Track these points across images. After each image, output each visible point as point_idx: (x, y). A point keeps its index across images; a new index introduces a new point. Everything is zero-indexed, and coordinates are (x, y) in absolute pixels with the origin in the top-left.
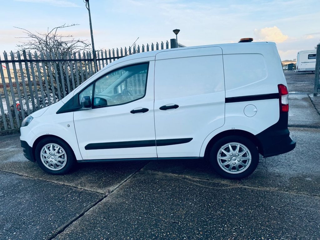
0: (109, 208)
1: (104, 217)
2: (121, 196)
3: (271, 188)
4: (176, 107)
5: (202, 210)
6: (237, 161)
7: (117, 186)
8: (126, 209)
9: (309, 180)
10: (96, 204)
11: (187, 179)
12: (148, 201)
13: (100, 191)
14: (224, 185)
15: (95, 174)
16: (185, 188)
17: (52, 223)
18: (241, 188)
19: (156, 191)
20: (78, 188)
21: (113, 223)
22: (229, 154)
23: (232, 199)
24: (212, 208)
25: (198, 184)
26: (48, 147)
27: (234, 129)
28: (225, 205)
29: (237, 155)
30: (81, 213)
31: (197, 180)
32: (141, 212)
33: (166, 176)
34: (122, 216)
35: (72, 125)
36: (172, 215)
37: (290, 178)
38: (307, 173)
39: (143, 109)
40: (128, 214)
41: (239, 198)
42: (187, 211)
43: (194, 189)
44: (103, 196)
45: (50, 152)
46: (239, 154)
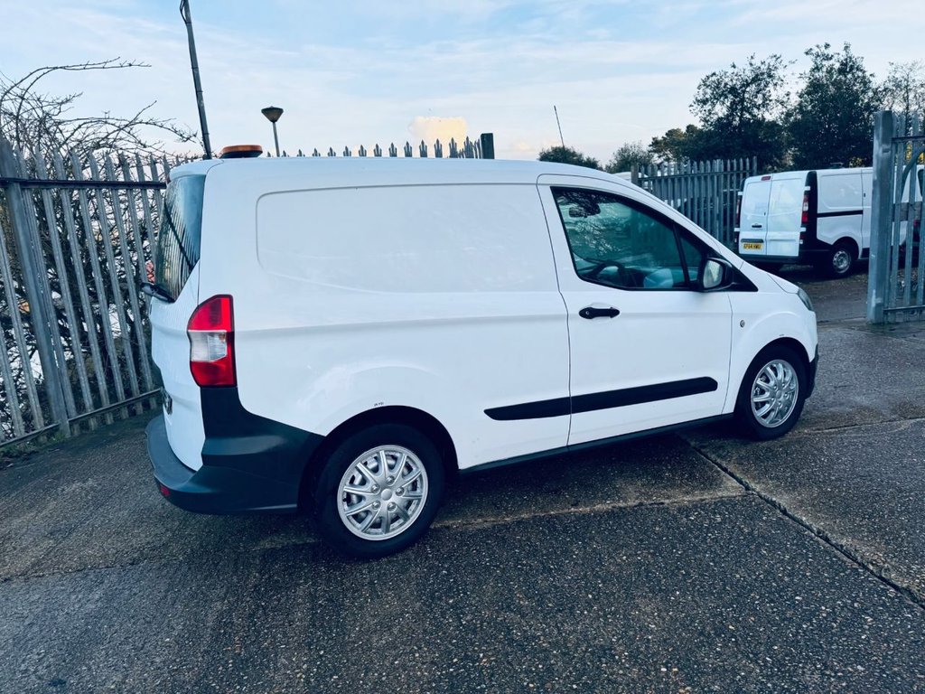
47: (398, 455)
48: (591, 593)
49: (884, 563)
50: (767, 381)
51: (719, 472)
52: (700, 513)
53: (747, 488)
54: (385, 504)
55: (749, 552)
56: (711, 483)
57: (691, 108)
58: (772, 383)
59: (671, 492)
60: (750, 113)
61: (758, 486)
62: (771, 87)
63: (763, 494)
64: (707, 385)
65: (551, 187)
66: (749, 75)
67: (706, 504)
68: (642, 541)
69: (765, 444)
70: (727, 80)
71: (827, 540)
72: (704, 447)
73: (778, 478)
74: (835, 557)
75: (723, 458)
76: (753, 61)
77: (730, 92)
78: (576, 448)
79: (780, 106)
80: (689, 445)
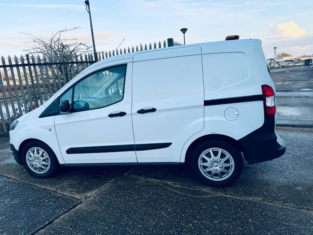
0: (79, 216)
1: (72, 226)
2: (96, 203)
3: (255, 198)
4: (153, 110)
5: (173, 221)
6: (218, 167)
7: (96, 192)
8: (96, 217)
9: (299, 190)
10: (69, 210)
11: (168, 185)
12: (121, 210)
13: (77, 196)
14: (204, 193)
15: (78, 177)
16: (163, 195)
17: (19, 231)
18: (222, 197)
19: (132, 198)
20: (57, 193)
21: (78, 233)
22: (210, 160)
23: (209, 209)
24: (185, 220)
25: (178, 192)
26: (33, 150)
27: (214, 133)
28: (200, 216)
29: (219, 161)
30: (51, 220)
31: (177, 187)
32: (110, 222)
33: (147, 182)
34: (89, 225)
35: (53, 129)
36: (140, 226)
37: (279, 187)
38: (299, 181)
39: (120, 112)
40: (96, 224)
41: (217, 209)
42: (157, 222)
43: (172, 197)
44: (78, 202)
45: (34, 156)
46: (221, 160)
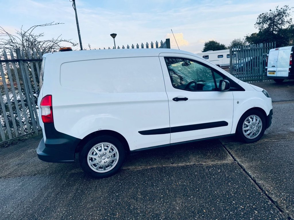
47: (108, 145)
48: (163, 195)
49: (272, 191)
50: (249, 122)
51: (227, 154)
52: (214, 169)
53: (235, 160)
54: (103, 161)
55: (224, 184)
56: (223, 158)
57: (255, 26)
58: (251, 123)
59: (207, 160)
60: (276, 26)
61: (239, 160)
62: (284, 17)
63: (239, 163)
64: (224, 124)
65: (164, 57)
66: (276, 13)
67: (217, 165)
68: (189, 177)
69: (248, 144)
70: (268, 15)
71: (255, 181)
72: (226, 145)
73: (247, 157)
74: (255, 188)
75: (231, 149)
76: (278, 8)
77: (269, 20)
78: (173, 144)
79: (288, 23)
80: (222, 144)
